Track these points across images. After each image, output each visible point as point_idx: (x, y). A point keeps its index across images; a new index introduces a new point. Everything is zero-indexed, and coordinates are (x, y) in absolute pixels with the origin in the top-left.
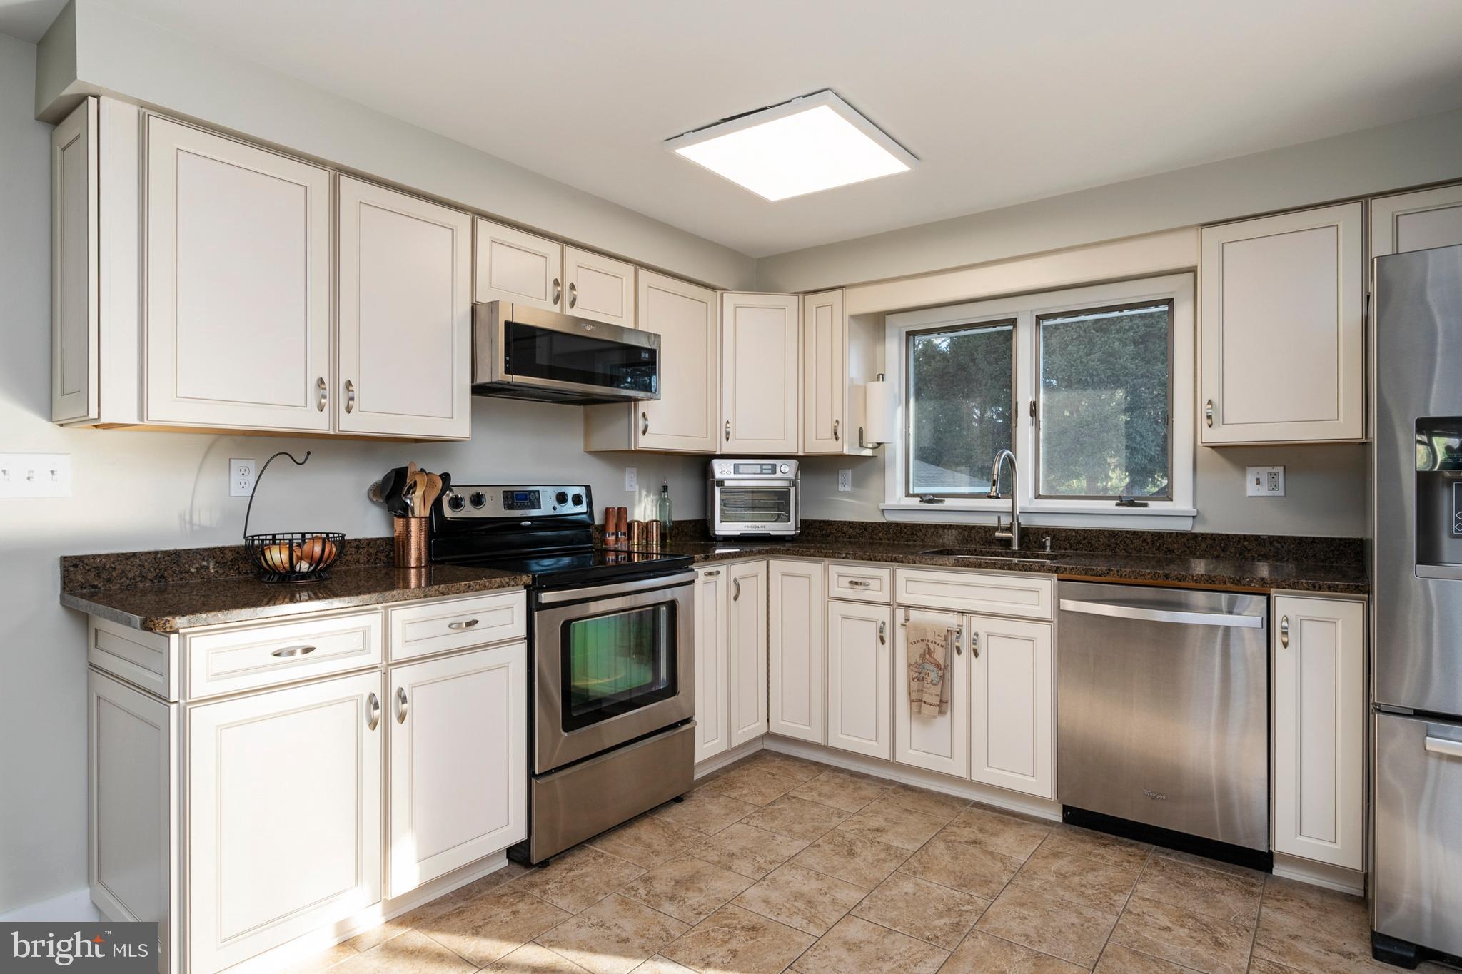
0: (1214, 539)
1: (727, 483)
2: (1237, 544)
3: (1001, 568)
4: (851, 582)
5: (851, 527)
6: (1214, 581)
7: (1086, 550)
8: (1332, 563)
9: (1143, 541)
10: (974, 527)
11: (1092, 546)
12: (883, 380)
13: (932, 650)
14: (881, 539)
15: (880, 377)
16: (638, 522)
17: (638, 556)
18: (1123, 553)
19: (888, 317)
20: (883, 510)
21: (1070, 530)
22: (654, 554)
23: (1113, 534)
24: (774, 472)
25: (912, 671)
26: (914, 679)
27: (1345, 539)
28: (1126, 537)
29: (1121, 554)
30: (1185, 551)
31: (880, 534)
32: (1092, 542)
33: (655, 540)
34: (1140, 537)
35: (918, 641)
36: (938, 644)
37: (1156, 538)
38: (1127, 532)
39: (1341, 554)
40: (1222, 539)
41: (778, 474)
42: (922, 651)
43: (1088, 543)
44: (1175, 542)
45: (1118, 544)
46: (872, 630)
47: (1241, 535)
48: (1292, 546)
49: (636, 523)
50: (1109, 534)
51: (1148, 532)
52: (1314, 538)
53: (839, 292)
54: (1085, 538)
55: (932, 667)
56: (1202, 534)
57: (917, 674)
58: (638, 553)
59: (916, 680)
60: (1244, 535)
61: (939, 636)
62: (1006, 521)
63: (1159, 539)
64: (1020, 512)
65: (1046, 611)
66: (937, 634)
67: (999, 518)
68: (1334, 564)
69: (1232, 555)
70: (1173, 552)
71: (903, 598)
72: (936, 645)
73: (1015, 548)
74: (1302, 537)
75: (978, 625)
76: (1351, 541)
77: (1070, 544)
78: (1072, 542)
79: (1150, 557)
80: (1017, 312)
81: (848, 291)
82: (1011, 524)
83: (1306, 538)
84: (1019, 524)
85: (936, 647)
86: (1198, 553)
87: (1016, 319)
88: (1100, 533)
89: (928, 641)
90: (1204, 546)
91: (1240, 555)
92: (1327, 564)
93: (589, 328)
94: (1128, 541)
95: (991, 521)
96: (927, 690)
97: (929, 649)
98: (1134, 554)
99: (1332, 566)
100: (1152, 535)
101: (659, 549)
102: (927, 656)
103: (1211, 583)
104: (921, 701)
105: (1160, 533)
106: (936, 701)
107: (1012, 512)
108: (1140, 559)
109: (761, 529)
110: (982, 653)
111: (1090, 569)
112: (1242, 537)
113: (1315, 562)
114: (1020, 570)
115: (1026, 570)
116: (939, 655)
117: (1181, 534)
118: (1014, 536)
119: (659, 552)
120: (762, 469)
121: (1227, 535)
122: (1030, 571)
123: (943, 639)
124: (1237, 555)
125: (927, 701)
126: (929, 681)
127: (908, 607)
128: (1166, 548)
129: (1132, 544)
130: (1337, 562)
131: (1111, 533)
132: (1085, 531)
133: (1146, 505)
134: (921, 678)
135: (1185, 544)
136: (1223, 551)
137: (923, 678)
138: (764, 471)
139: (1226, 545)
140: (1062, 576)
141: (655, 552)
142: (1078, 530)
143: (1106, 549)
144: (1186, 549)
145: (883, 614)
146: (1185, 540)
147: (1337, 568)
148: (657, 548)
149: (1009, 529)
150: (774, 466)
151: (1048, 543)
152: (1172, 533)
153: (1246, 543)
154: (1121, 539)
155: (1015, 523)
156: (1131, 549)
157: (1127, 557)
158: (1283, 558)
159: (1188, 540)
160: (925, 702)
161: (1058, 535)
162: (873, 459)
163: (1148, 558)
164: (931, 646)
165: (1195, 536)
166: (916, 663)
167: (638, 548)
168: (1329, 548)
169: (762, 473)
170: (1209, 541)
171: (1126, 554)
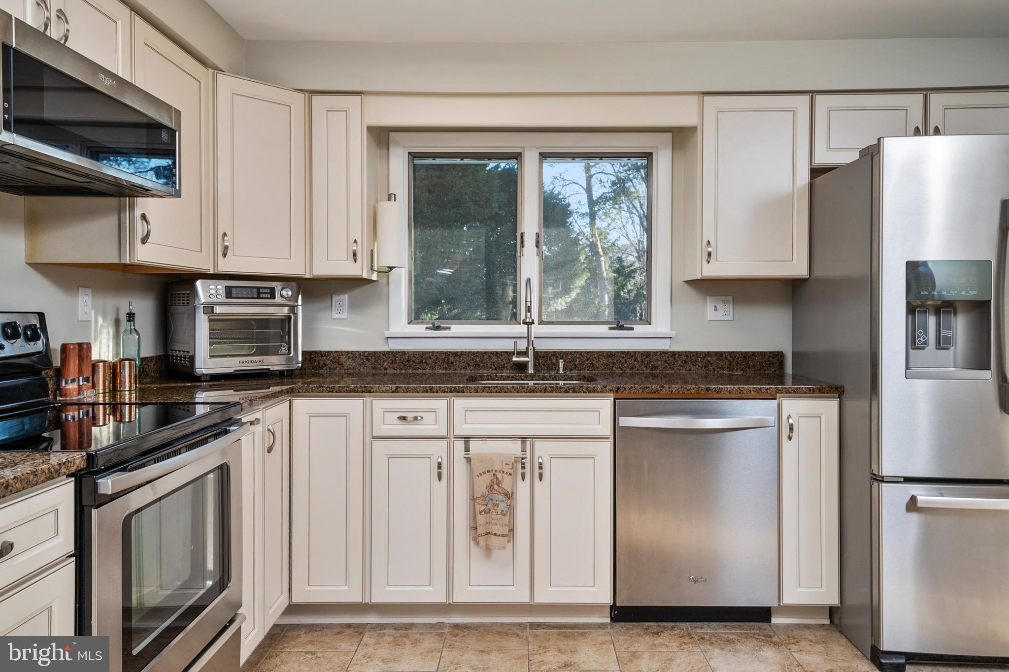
0: (687, 356)
1: (218, 310)
2: (703, 359)
3: (566, 392)
4: (400, 418)
5: (349, 358)
6: (742, 391)
7: (588, 370)
8: (765, 371)
9: (635, 360)
10: (486, 353)
11: (593, 366)
12: (395, 201)
13: (500, 479)
14: (386, 369)
15: (390, 197)
16: (104, 362)
17: (105, 409)
18: (619, 371)
19: (392, 134)
20: (388, 338)
21: (575, 352)
22: (126, 404)
23: (611, 355)
24: (273, 297)
25: (479, 504)
26: (480, 513)
27: (773, 352)
28: (621, 357)
29: (617, 371)
30: (667, 367)
31: (385, 364)
32: (594, 362)
33: (127, 384)
34: (632, 357)
35: (484, 473)
36: (507, 473)
37: (645, 357)
38: (622, 353)
39: (770, 363)
40: (693, 356)
41: (278, 299)
42: (488, 483)
43: (590, 364)
44: (659, 359)
45: (614, 363)
46: (426, 468)
47: (705, 352)
48: (740, 359)
49: (101, 364)
50: (608, 355)
51: (639, 352)
52: (754, 352)
53: (358, 98)
54: (587, 360)
55: (501, 497)
56: (679, 352)
57: (484, 507)
58: (104, 404)
59: (483, 513)
60: (708, 352)
61: (507, 464)
62: (522, 345)
63: (647, 358)
64: (534, 337)
65: (607, 429)
66: (504, 463)
67: (515, 343)
68: (766, 372)
69: (699, 368)
70: (658, 368)
71: (462, 429)
72: (504, 475)
73: (531, 371)
74: (746, 352)
75: (542, 450)
76: (777, 354)
77: (575, 365)
78: (577, 363)
79: (639, 373)
80: (524, 148)
81: (368, 99)
82: (527, 349)
83: (749, 352)
84: (534, 348)
85: (505, 476)
86: (676, 368)
87: (520, 153)
88: (600, 354)
89: (496, 471)
90: (680, 362)
91: (705, 368)
92: (761, 372)
93: (108, 82)
94: (623, 360)
95: (507, 346)
96: (496, 521)
97: (497, 479)
98: (628, 371)
99: (765, 373)
100: (642, 354)
101: (133, 396)
102: (496, 487)
103: (740, 393)
104: (487, 534)
105: (647, 352)
106: (506, 531)
107: (528, 338)
108: (632, 375)
109: (258, 364)
110: (546, 477)
111: (646, 387)
112: (707, 353)
113: (754, 371)
114: (584, 392)
115: (589, 392)
116: (506, 484)
117: (663, 352)
118: (529, 359)
119: (133, 400)
120: (259, 293)
121: (696, 352)
122: (593, 392)
123: (511, 467)
124: (703, 368)
125: (498, 533)
126: (499, 512)
127: (467, 439)
128: (652, 365)
129: (626, 362)
130: (768, 370)
131: (609, 354)
132: (588, 353)
133: (632, 329)
134: (488, 511)
135: (666, 361)
136: (693, 365)
137: (490, 510)
138: (261, 296)
139: (696, 360)
140: (619, 395)
141: (127, 401)
142: (581, 352)
143: (605, 368)
144: (667, 365)
145: (438, 449)
146: (666, 358)
147: (768, 374)
148: (130, 394)
149: (525, 353)
150: (272, 290)
151: (561, 365)
152: (656, 352)
153: (709, 358)
154: (617, 359)
155: (531, 347)
156: (625, 367)
157: (622, 374)
158: (733, 369)
159: (668, 357)
160: (495, 535)
161: (571, 358)
162: (376, 282)
163: (638, 374)
164: (499, 475)
165: (674, 354)
166: (483, 495)
167: (104, 397)
168: (763, 360)
169: (259, 297)
170: (684, 358)
171: (621, 372)
